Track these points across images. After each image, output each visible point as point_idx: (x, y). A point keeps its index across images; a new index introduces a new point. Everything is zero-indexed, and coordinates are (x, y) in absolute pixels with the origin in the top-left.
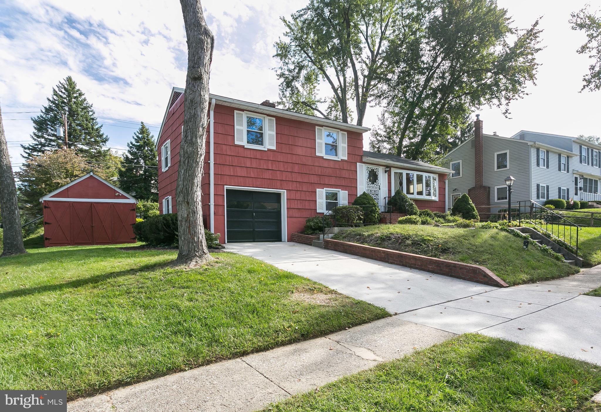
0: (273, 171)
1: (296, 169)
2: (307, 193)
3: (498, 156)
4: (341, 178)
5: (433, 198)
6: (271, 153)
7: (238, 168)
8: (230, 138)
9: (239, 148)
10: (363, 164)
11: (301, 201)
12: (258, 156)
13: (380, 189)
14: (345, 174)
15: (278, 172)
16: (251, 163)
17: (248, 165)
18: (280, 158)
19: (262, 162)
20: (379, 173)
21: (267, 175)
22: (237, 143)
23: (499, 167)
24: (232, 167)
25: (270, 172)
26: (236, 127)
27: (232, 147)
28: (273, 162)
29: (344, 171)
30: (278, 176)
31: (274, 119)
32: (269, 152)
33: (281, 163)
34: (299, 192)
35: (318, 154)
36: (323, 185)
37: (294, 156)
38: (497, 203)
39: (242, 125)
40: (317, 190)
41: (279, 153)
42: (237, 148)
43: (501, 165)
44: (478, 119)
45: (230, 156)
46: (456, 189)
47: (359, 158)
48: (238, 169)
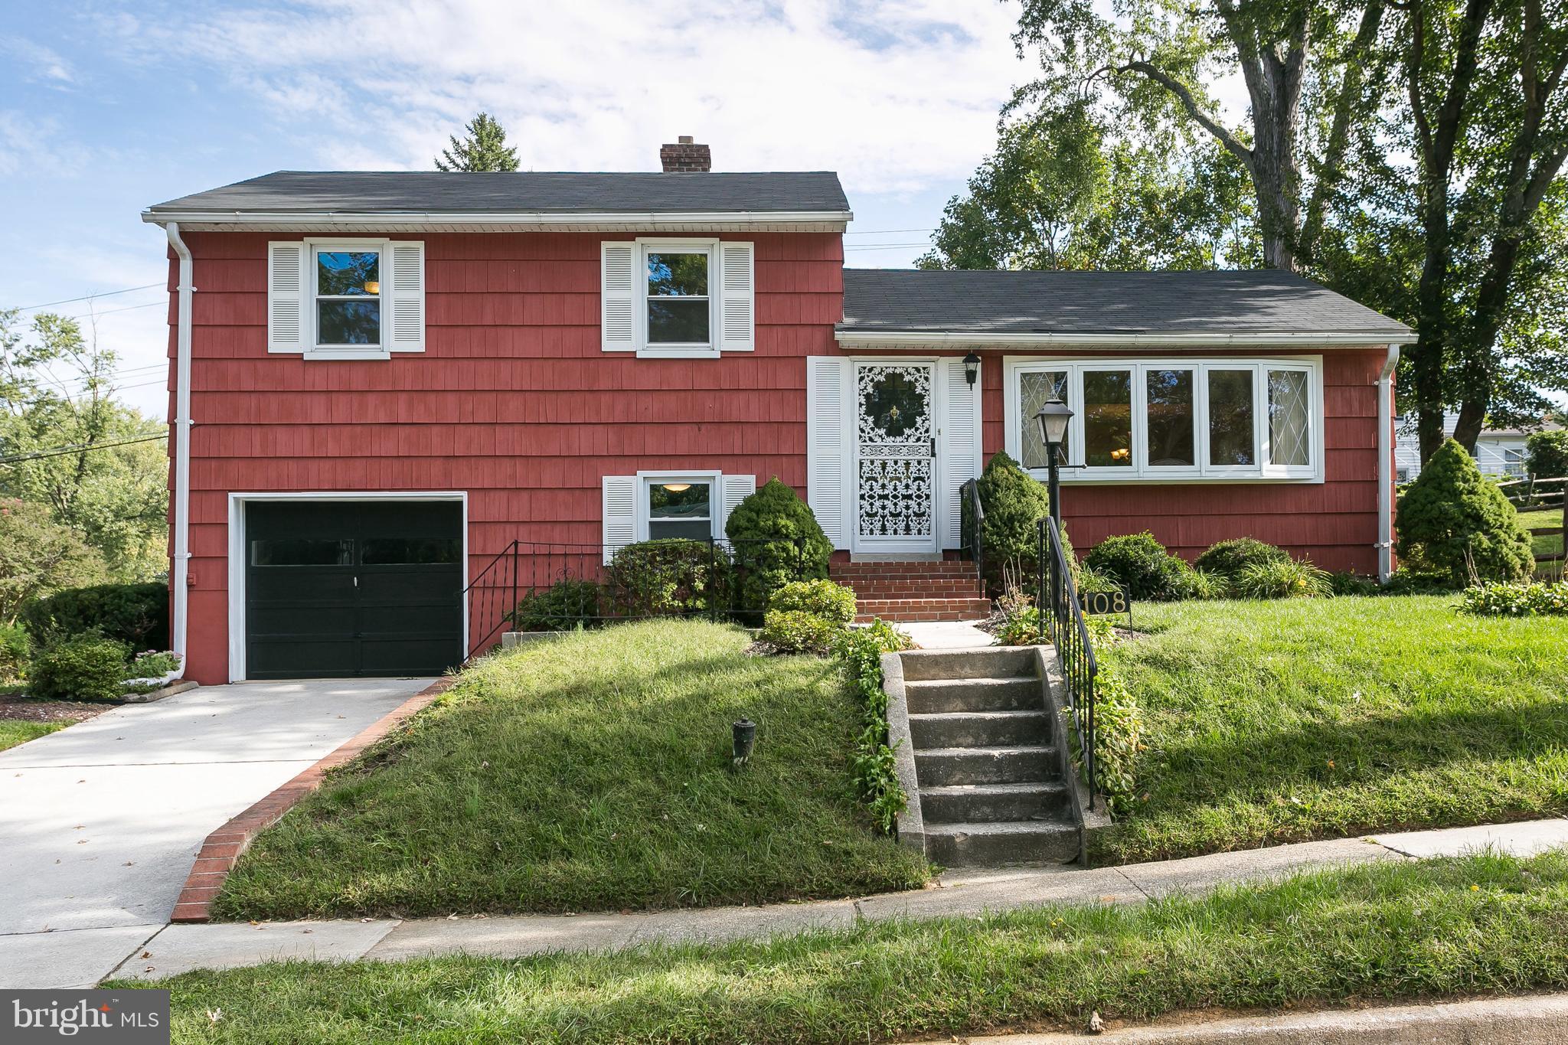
0: (414, 429)
1: (514, 411)
2: (561, 495)
4: (725, 427)
6: (409, 365)
7: (279, 430)
8: (252, 334)
9: (287, 363)
10: (843, 361)
11: (534, 527)
12: (358, 384)
13: (933, 455)
14: (750, 409)
15: (435, 429)
16: (330, 410)
17: (319, 415)
18: (446, 377)
19: (371, 399)
20: (931, 385)
21: (389, 444)
22: (274, 346)
24: (259, 429)
25: (403, 432)
26: (273, 296)
27: (259, 364)
28: (415, 395)
29: (742, 396)
30: (437, 442)
31: (420, 245)
32: (395, 361)
33: (450, 395)
34: (525, 495)
35: (609, 344)
36: (628, 462)
37: (506, 367)
39: (294, 286)
40: (607, 480)
41: (442, 363)
42: (278, 363)
45: (253, 396)
47: (819, 336)
48: (281, 434)
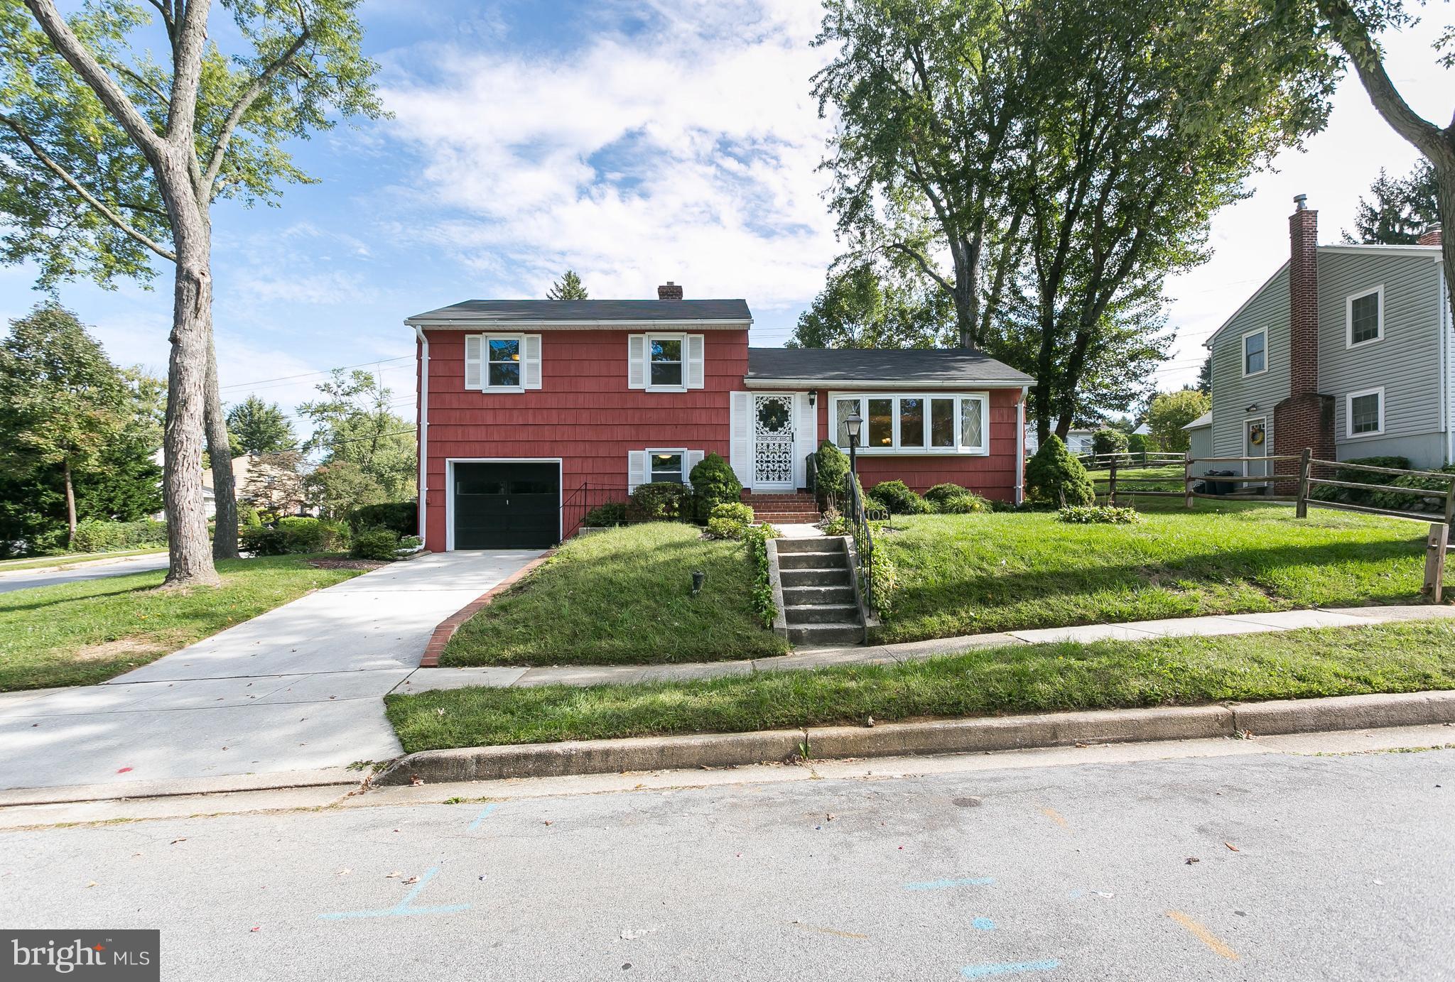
0: (536, 426)
1: (585, 418)
2: (608, 460)
3: (1356, 303)
4: (689, 427)
5: (961, 449)
6: (534, 396)
7: (471, 428)
8: (457, 381)
9: (474, 395)
10: (748, 394)
11: (595, 476)
12: (509, 405)
13: (793, 441)
14: (702, 418)
15: (546, 427)
16: (495, 417)
17: (490, 421)
18: (552, 402)
19: (515, 413)
20: (792, 406)
21: (524, 435)
22: (468, 387)
23: (1357, 338)
24: (460, 427)
25: (531, 428)
26: (467, 361)
27: (461, 396)
28: (536, 411)
29: (698, 412)
30: (547, 434)
31: (539, 337)
32: (527, 394)
33: (554, 411)
34: (590, 461)
35: (632, 386)
36: (641, 444)
37: (581, 397)
38: (1352, 443)
39: (477, 357)
40: (631, 453)
41: (550, 395)
42: (470, 395)
43: (1365, 331)
44: (1300, 208)
45: (458, 411)
46: (1254, 406)
47: (736, 382)
48: (472, 430)
